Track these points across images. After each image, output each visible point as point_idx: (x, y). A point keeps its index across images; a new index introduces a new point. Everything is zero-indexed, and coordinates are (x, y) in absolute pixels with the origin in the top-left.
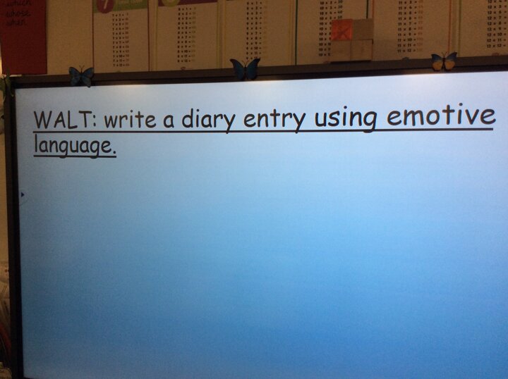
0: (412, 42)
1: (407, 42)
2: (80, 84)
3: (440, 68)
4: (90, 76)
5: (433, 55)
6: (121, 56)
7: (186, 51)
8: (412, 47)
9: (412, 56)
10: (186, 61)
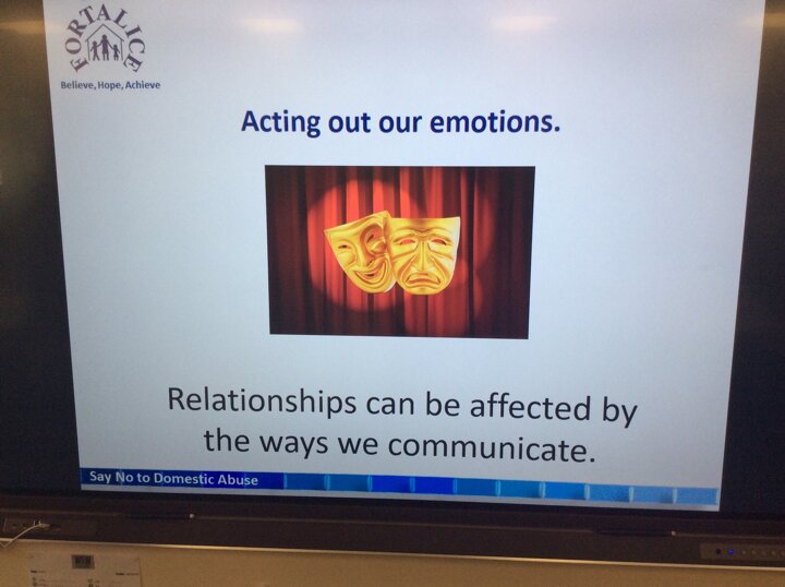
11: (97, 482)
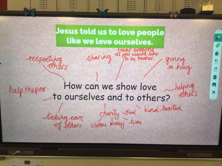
0: (160, 7)
1: (158, 7)
2: (29, 15)
3: (172, 17)
4: (34, 12)
5: (170, 12)
6: (43, 4)
7: (74, 4)
8: (160, 9)
9: (160, 12)
10: (74, 8)
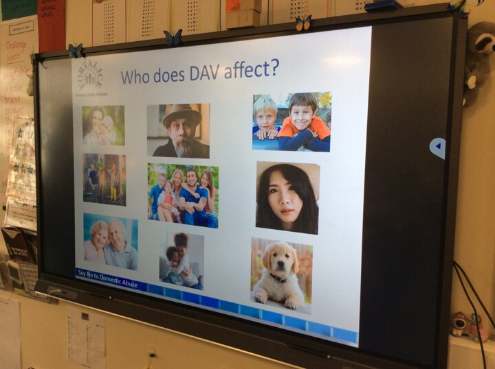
0: (301, 10)
1: (297, 10)
3: (301, 30)
5: (297, 19)
6: (109, 35)
7: (148, 28)
8: (301, 14)
10: (148, 35)
11: (80, 275)
